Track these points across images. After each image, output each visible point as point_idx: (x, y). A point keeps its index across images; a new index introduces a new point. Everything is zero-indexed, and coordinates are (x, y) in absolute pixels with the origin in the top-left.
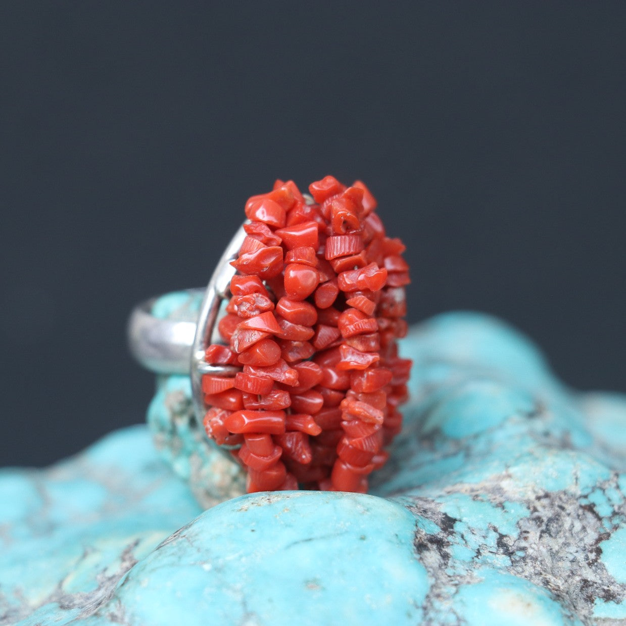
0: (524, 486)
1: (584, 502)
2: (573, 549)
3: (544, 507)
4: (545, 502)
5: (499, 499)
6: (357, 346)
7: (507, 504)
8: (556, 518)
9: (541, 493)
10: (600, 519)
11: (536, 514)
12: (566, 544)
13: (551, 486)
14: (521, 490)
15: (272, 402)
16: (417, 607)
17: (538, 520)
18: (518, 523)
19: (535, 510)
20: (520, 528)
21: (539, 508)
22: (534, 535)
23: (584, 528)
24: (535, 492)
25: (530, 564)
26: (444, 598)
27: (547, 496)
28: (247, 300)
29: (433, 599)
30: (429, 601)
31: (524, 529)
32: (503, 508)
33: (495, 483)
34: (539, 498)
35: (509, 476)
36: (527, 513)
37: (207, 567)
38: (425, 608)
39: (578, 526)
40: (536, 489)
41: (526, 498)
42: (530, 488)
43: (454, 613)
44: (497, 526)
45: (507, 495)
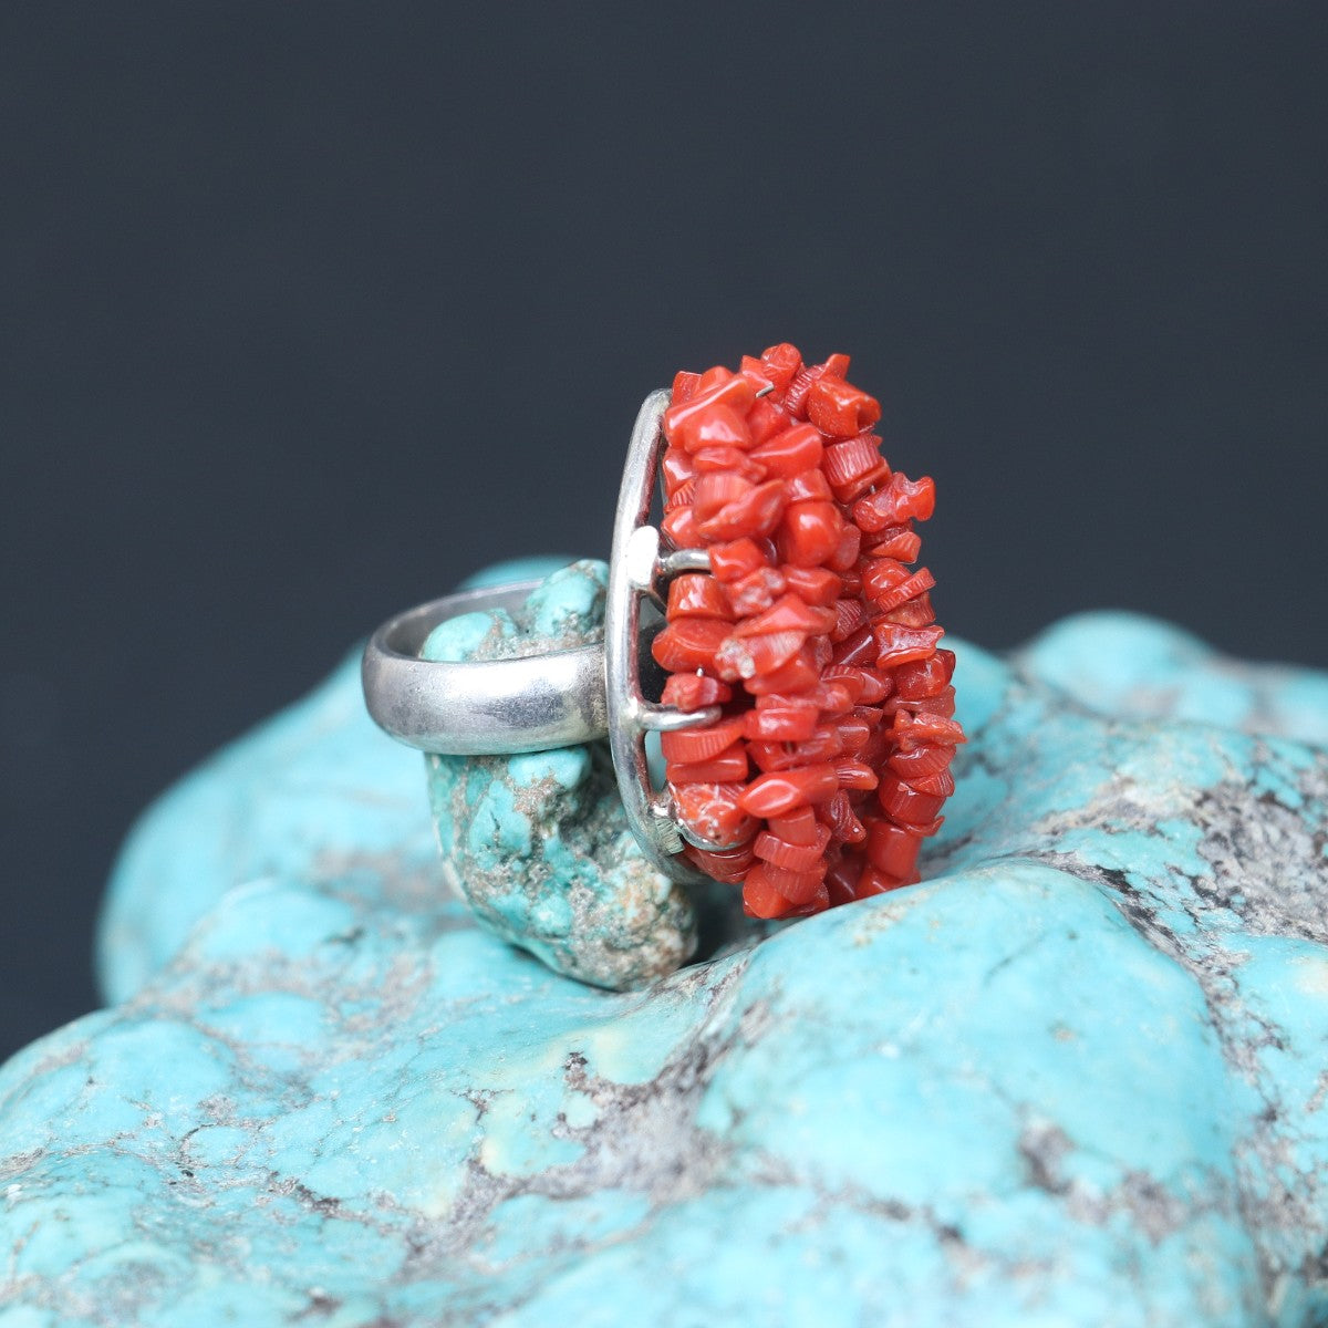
0: (1167, 791)
1: (1258, 792)
2: (1292, 871)
3: (1214, 816)
4: (1210, 807)
5: (1146, 822)
6: (908, 621)
7: (1161, 826)
8: (1238, 830)
9: (1198, 796)
10: (1294, 812)
11: (1211, 830)
12: (1278, 866)
13: (1203, 780)
14: (1165, 797)
15: (821, 749)
16: (1208, 1025)
17: (1217, 837)
18: (1198, 853)
19: (1206, 825)
20: (1206, 858)
21: (1210, 820)
22: (1230, 864)
23: (1284, 834)
24: (1188, 796)
25: (1262, 912)
26: (1228, 998)
27: (1207, 797)
28: (755, 584)
29: (1217, 1005)
30: (1214, 1010)
31: (1214, 859)
32: (1161, 834)
33: (1116, 799)
34: (1199, 804)
35: (1129, 781)
36: (1196, 833)
37: (890, 1051)
38: (1215, 1023)
39: (1274, 833)
40: (1187, 791)
41: (1181, 809)
42: (1176, 792)
43: (1254, 1018)
44: (1177, 865)
45: (1150, 811)
